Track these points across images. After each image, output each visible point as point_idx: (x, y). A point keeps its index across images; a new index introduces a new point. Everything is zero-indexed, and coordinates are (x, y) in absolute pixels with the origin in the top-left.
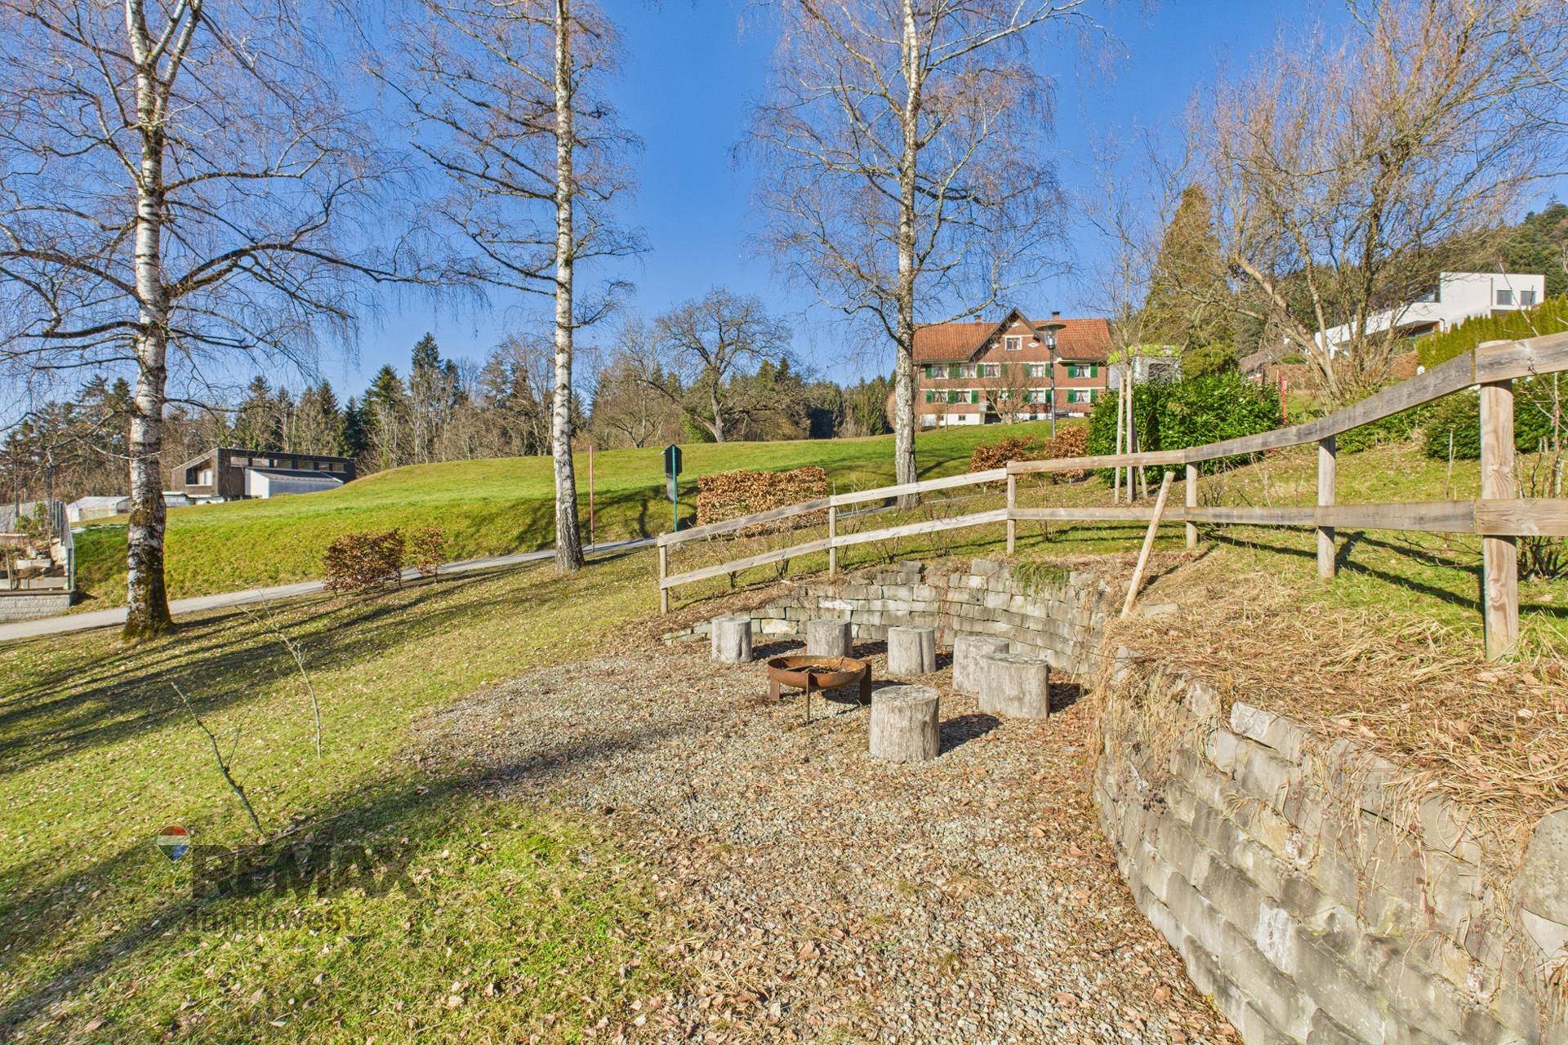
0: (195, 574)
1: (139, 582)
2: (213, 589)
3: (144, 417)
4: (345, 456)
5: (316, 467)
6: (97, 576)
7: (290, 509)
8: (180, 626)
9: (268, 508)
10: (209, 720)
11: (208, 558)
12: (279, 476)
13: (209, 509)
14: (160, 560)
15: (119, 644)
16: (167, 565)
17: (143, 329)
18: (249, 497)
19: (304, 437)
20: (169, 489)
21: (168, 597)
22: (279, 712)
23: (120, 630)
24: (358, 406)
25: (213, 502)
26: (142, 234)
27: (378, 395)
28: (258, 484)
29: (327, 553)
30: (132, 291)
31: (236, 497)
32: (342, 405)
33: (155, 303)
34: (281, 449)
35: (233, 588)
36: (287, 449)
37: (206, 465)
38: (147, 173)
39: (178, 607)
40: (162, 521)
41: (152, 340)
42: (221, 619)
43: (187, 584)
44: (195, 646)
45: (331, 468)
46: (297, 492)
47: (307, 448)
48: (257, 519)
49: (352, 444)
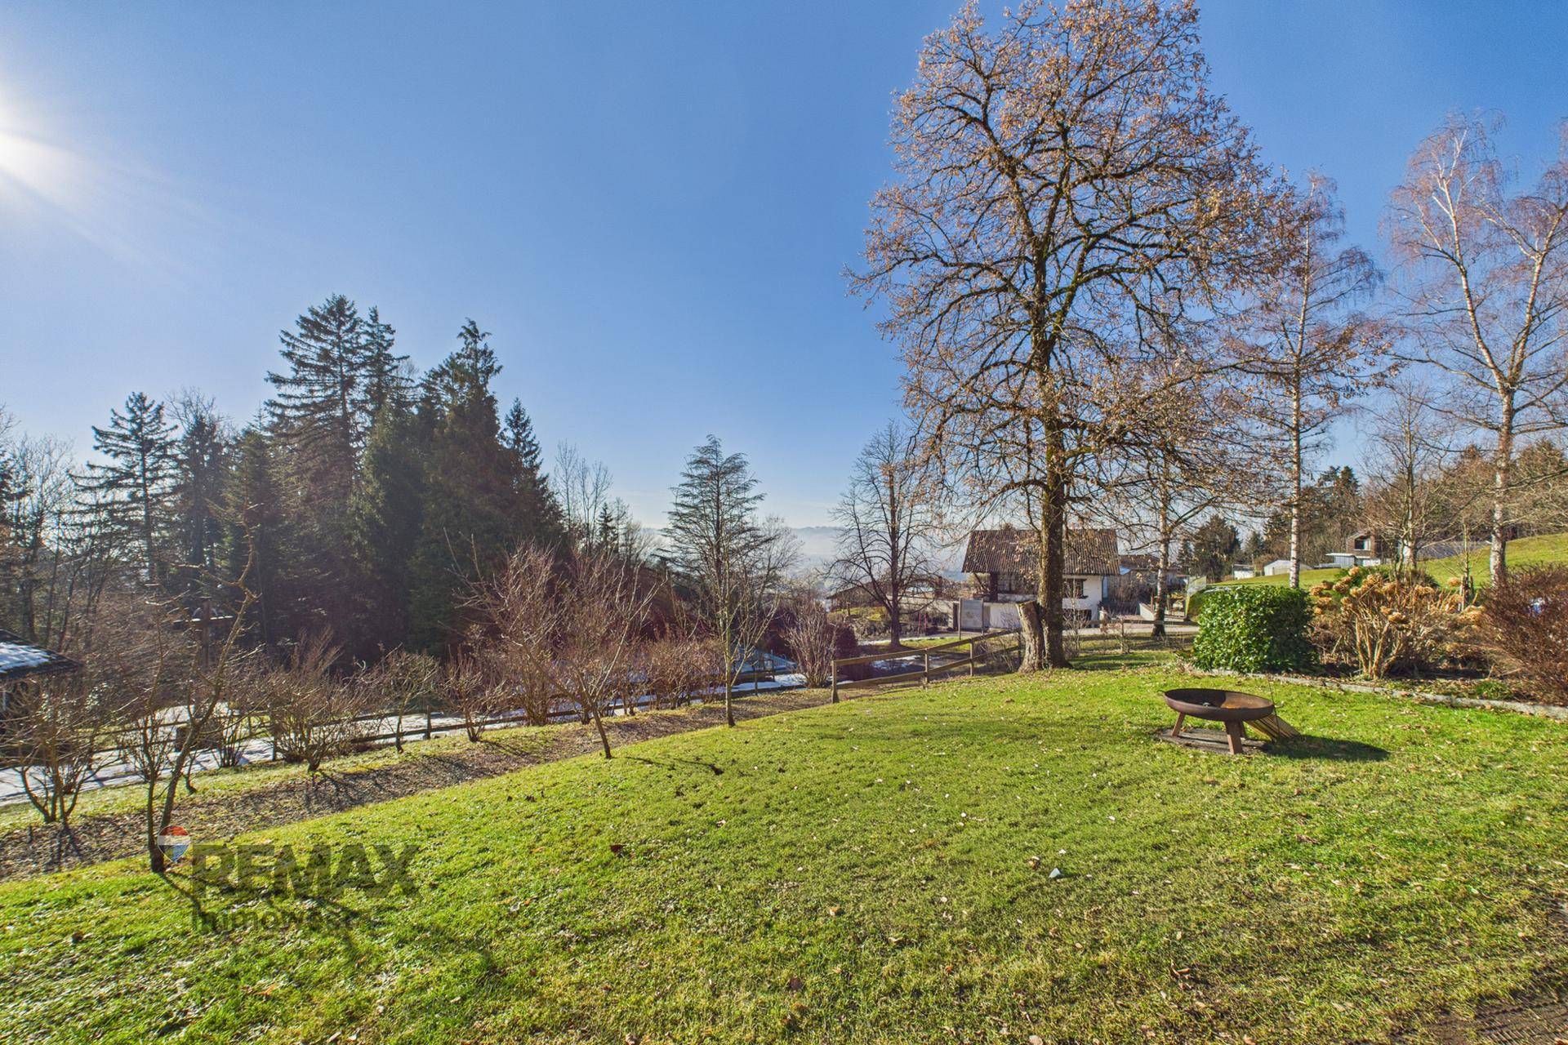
37: (1367, 536)
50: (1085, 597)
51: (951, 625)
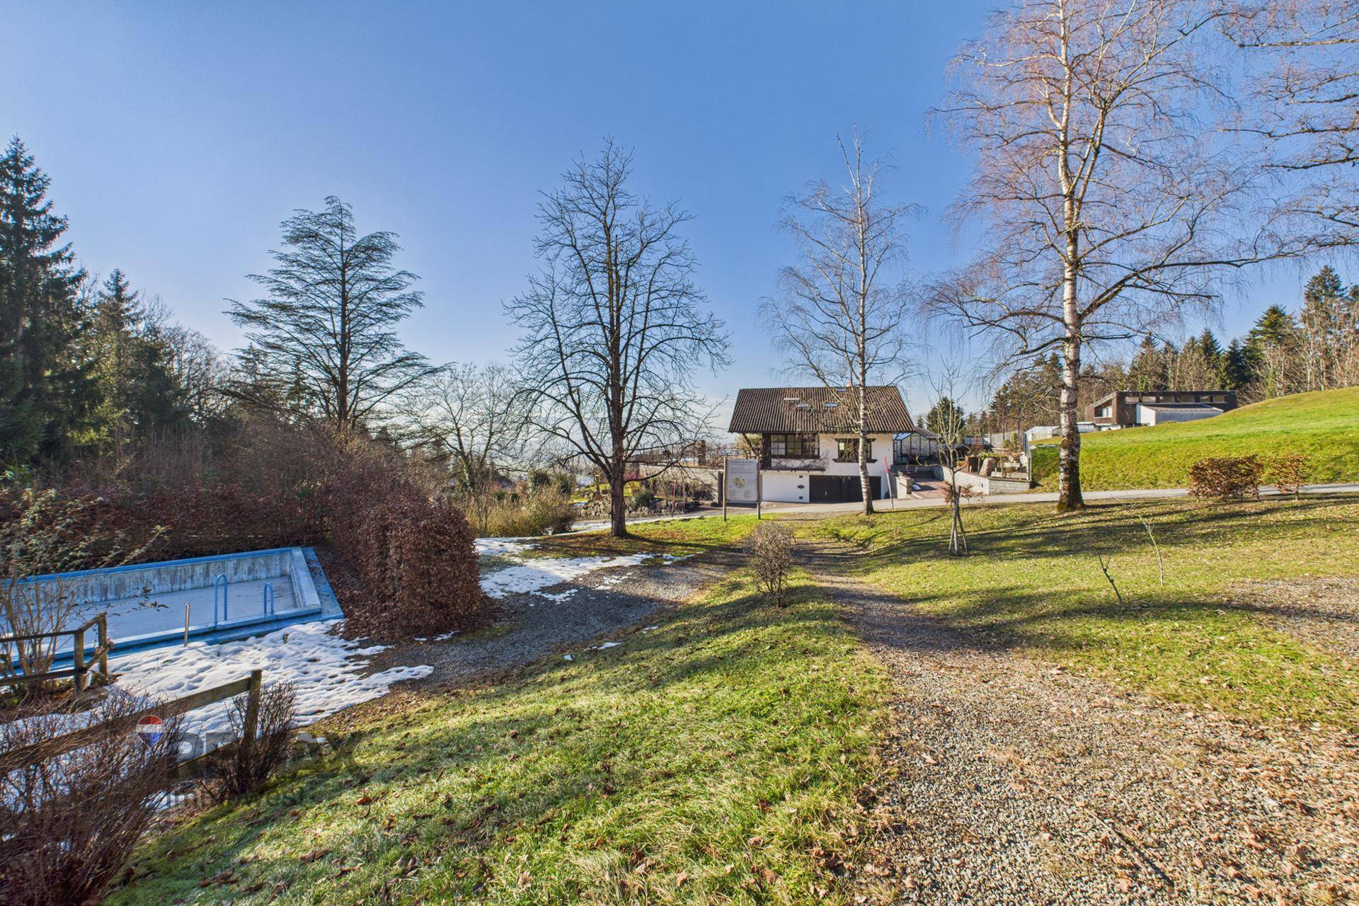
0: (1099, 477)
1: (1065, 479)
2: (1110, 487)
3: (1068, 389)
4: (1227, 389)
5: (1197, 400)
6: (1043, 474)
7: (1170, 434)
8: (1089, 507)
9: (1153, 434)
10: (1104, 559)
11: (1108, 467)
12: (1164, 409)
13: (1110, 433)
14: (1077, 468)
15: (1055, 512)
16: (1081, 471)
17: (1067, 340)
18: (1140, 425)
19: (1188, 377)
20: (1083, 419)
21: (1082, 489)
22: (1145, 563)
23: (1056, 504)
24: (1242, 345)
25: (1113, 429)
26: (1067, 287)
27: (1263, 333)
28: (1147, 415)
29: (1191, 471)
30: (1062, 320)
31: (1129, 425)
32: (1224, 346)
33: (1073, 325)
34: (1166, 387)
35: (1123, 488)
36: (1172, 387)
37: (1108, 404)
38: (1069, 253)
39: (1088, 496)
40: (1078, 446)
41: (1072, 345)
42: (1113, 506)
43: (1094, 483)
44: (1097, 518)
45: (1211, 400)
46: (1180, 420)
47: (1191, 385)
48: (1142, 443)
49: (1236, 378)
50: (874, 461)
51: (716, 500)
